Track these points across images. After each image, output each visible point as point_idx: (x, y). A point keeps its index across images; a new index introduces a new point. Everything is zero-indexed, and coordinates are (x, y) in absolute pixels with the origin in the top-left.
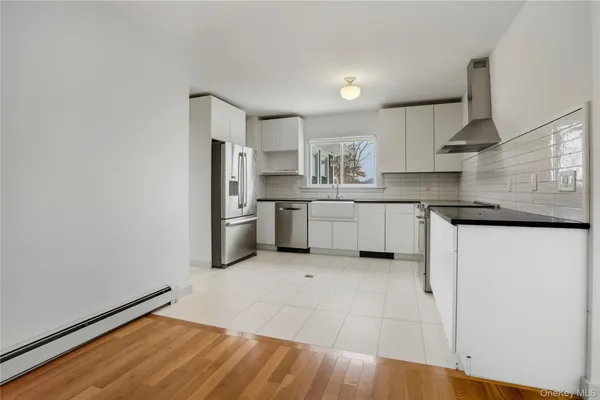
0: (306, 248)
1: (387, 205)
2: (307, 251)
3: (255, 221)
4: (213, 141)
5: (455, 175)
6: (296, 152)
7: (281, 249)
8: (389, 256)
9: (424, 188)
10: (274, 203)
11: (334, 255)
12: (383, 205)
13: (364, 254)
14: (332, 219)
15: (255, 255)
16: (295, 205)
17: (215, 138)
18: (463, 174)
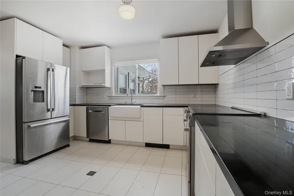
0: (107, 140)
1: (164, 108)
2: (109, 142)
3: (69, 120)
4: (17, 56)
5: (214, 86)
6: (103, 71)
7: (91, 141)
8: (167, 147)
9: (192, 96)
10: (85, 107)
11: (128, 145)
12: (161, 109)
13: (148, 145)
14: (126, 119)
15: (68, 146)
16: (100, 108)
17: (19, 54)
18: (219, 86)
